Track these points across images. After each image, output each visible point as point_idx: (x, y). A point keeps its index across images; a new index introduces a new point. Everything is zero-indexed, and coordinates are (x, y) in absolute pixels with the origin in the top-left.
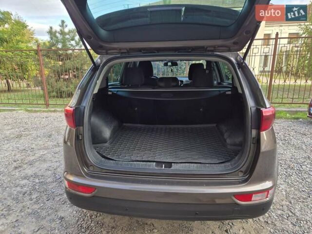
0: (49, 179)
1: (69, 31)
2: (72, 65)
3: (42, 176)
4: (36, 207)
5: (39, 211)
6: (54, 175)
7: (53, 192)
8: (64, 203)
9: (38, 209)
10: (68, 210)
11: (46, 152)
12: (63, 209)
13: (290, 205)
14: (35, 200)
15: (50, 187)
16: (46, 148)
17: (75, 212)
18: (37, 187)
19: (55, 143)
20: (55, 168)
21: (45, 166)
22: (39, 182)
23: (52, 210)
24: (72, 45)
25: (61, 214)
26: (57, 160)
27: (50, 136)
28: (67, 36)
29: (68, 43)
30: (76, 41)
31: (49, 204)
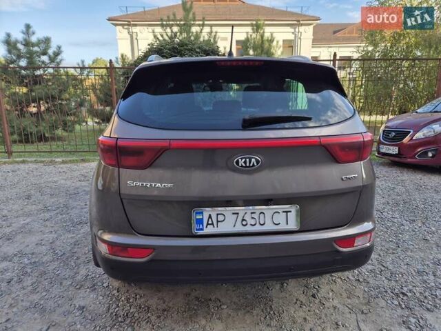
0: (46, 258)
1: (39, 41)
2: (44, 93)
3: (33, 254)
4: (35, 297)
5: (42, 302)
6: (52, 251)
7: (58, 275)
8: (80, 288)
9: (40, 299)
10: (89, 295)
11: (28, 220)
12: (81, 295)
13: (380, 258)
14: (30, 288)
15: (50, 268)
16: (28, 215)
17: (101, 298)
18: (29, 271)
19: (40, 206)
20: (51, 241)
21: (34, 239)
22: (31, 263)
23: (64, 299)
24: (43, 62)
25: (79, 302)
26: (51, 229)
27: (29, 197)
28: (36, 49)
29: (37, 59)
30: (50, 57)
31: (56, 290)
